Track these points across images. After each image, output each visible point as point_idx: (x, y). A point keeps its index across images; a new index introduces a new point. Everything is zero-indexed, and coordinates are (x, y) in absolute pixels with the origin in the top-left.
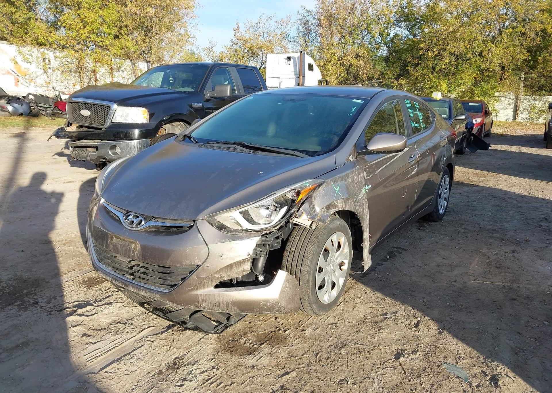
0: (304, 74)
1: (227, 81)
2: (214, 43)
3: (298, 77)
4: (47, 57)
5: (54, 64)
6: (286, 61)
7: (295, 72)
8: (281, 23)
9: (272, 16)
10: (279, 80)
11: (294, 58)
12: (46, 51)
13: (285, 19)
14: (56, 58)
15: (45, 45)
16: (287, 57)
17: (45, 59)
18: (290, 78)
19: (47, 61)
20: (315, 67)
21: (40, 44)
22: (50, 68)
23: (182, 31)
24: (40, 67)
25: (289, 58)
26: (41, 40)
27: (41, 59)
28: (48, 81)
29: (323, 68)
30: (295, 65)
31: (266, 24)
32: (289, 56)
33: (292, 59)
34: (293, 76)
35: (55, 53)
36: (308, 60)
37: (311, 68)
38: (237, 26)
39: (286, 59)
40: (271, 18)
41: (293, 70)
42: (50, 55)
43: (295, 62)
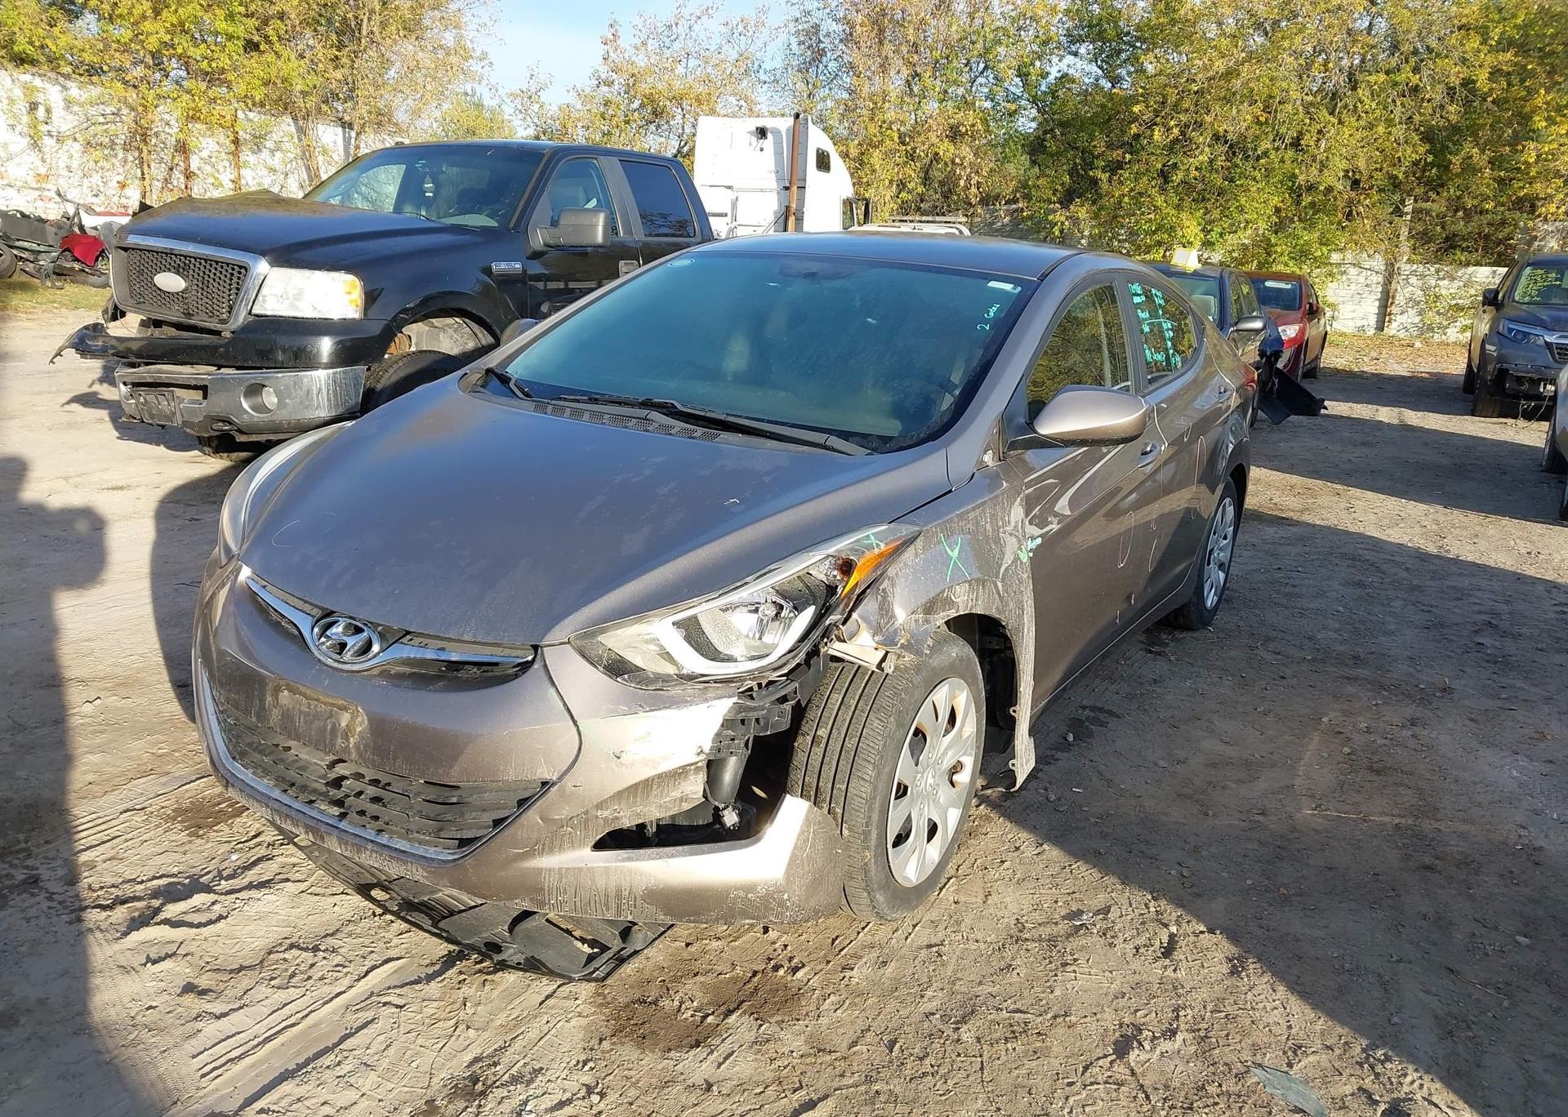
0: (805, 180)
1: (595, 199)
2: (542, 78)
3: (787, 188)
4: (40, 98)
5: (63, 121)
6: (754, 139)
7: (777, 172)
8: (740, 28)
9: (715, 6)
10: (730, 195)
11: (777, 132)
12: (38, 82)
13: (751, 15)
14: (69, 103)
15: (33, 62)
16: (757, 129)
17: (33, 107)
18: (762, 191)
19: (41, 112)
20: (836, 161)
21: (21, 60)
22: (49, 134)
23: (449, 38)
24: (18, 128)
25: (762, 133)
26: (21, 46)
27: (22, 106)
28: (43, 171)
29: (858, 165)
30: (778, 153)
31: (695, 27)
32: (760, 125)
33: (769, 135)
34: (772, 183)
35: (65, 88)
36: (817, 139)
37: (823, 163)
38: (612, 30)
39: (751, 133)
40: (710, 11)
41: (773, 168)
42: (52, 93)
43: (778, 144)
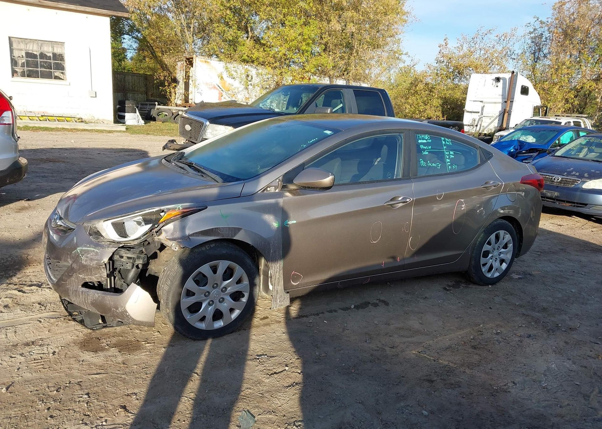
0: (513, 98)
1: (342, 104)
3: (506, 102)
4: (250, 73)
5: (256, 80)
6: (494, 82)
7: (503, 95)
8: (503, 38)
9: (493, 29)
10: (481, 104)
11: (504, 79)
12: (250, 68)
13: (509, 32)
14: (258, 74)
15: (247, 62)
16: (496, 78)
17: (248, 76)
18: (495, 103)
19: (249, 78)
20: (532, 90)
21: (244, 61)
22: (251, 84)
24: (242, 83)
25: (498, 79)
26: (245, 57)
27: (244, 76)
28: (247, 96)
30: (504, 88)
31: (485, 38)
32: (497, 76)
33: (501, 81)
34: (500, 100)
35: (257, 70)
36: (522, 81)
37: (525, 91)
38: (445, 42)
39: (493, 80)
40: (491, 31)
41: (501, 93)
42: (253, 72)
43: (504, 84)
